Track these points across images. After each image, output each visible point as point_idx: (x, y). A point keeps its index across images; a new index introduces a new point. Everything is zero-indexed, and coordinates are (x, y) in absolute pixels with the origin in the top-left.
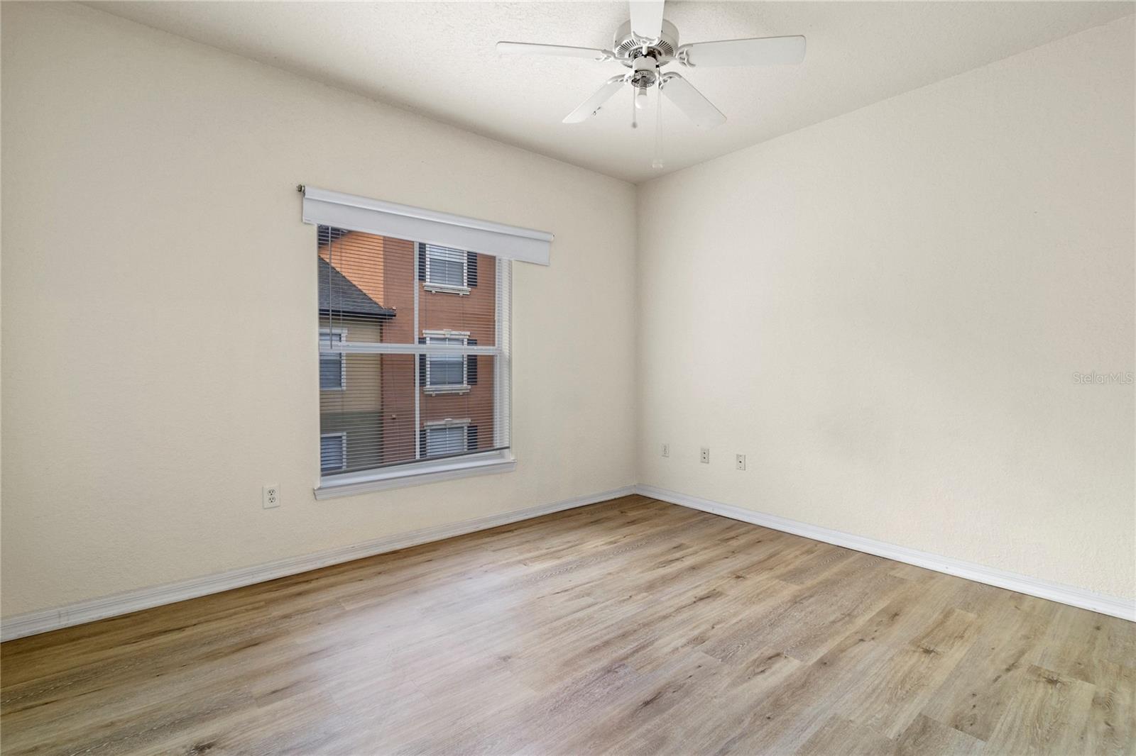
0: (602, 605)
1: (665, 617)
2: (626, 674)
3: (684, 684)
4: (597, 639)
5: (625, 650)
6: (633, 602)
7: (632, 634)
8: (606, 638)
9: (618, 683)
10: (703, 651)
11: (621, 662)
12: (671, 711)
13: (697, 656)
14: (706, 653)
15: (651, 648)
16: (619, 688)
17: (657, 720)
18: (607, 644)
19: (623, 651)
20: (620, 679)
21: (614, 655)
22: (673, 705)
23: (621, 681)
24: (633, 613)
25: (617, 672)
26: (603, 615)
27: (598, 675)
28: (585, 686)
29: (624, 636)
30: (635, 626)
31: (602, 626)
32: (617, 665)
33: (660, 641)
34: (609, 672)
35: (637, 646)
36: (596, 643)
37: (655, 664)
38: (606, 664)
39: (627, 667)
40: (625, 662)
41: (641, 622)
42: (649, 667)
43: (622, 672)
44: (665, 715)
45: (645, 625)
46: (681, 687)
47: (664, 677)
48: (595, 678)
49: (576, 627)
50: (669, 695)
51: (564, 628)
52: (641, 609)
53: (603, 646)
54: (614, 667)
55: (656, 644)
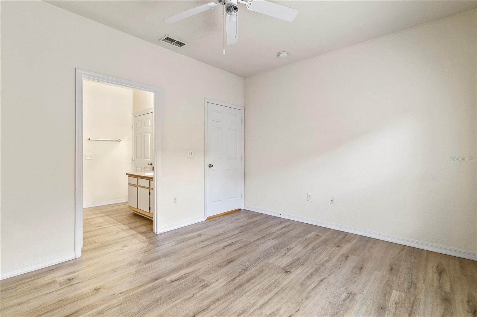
0: (255, 307)
1: (218, 300)
2: (239, 269)
3: (218, 268)
4: (253, 283)
5: (239, 279)
6: (236, 312)
7: (237, 287)
8: (249, 284)
9: (241, 266)
10: (206, 281)
11: (240, 274)
12: (224, 260)
13: (208, 279)
14: (204, 280)
15: (228, 281)
16: (241, 265)
17: (229, 258)
18: (248, 281)
19: (241, 278)
20: (240, 268)
21: (244, 276)
22: (223, 262)
23: (240, 267)
24: (236, 301)
25: (242, 270)
26: (253, 298)
27: (249, 268)
28: (252, 265)
29: (240, 286)
30: (235, 292)
31: (252, 291)
32: (242, 272)
33: (223, 284)
34: (245, 270)
35: (234, 281)
36: (253, 281)
37: (228, 273)
38: (247, 272)
39: (238, 272)
40: (239, 274)
41: (232, 295)
42: (230, 272)
43: (240, 270)
44: (226, 259)
45: (229, 293)
46: (219, 267)
47: (225, 270)
48: (249, 267)
49: (265, 289)
50: (224, 264)
51: (271, 288)
52: (231, 306)
53: (249, 280)
54: (243, 271)
55: (225, 283)
